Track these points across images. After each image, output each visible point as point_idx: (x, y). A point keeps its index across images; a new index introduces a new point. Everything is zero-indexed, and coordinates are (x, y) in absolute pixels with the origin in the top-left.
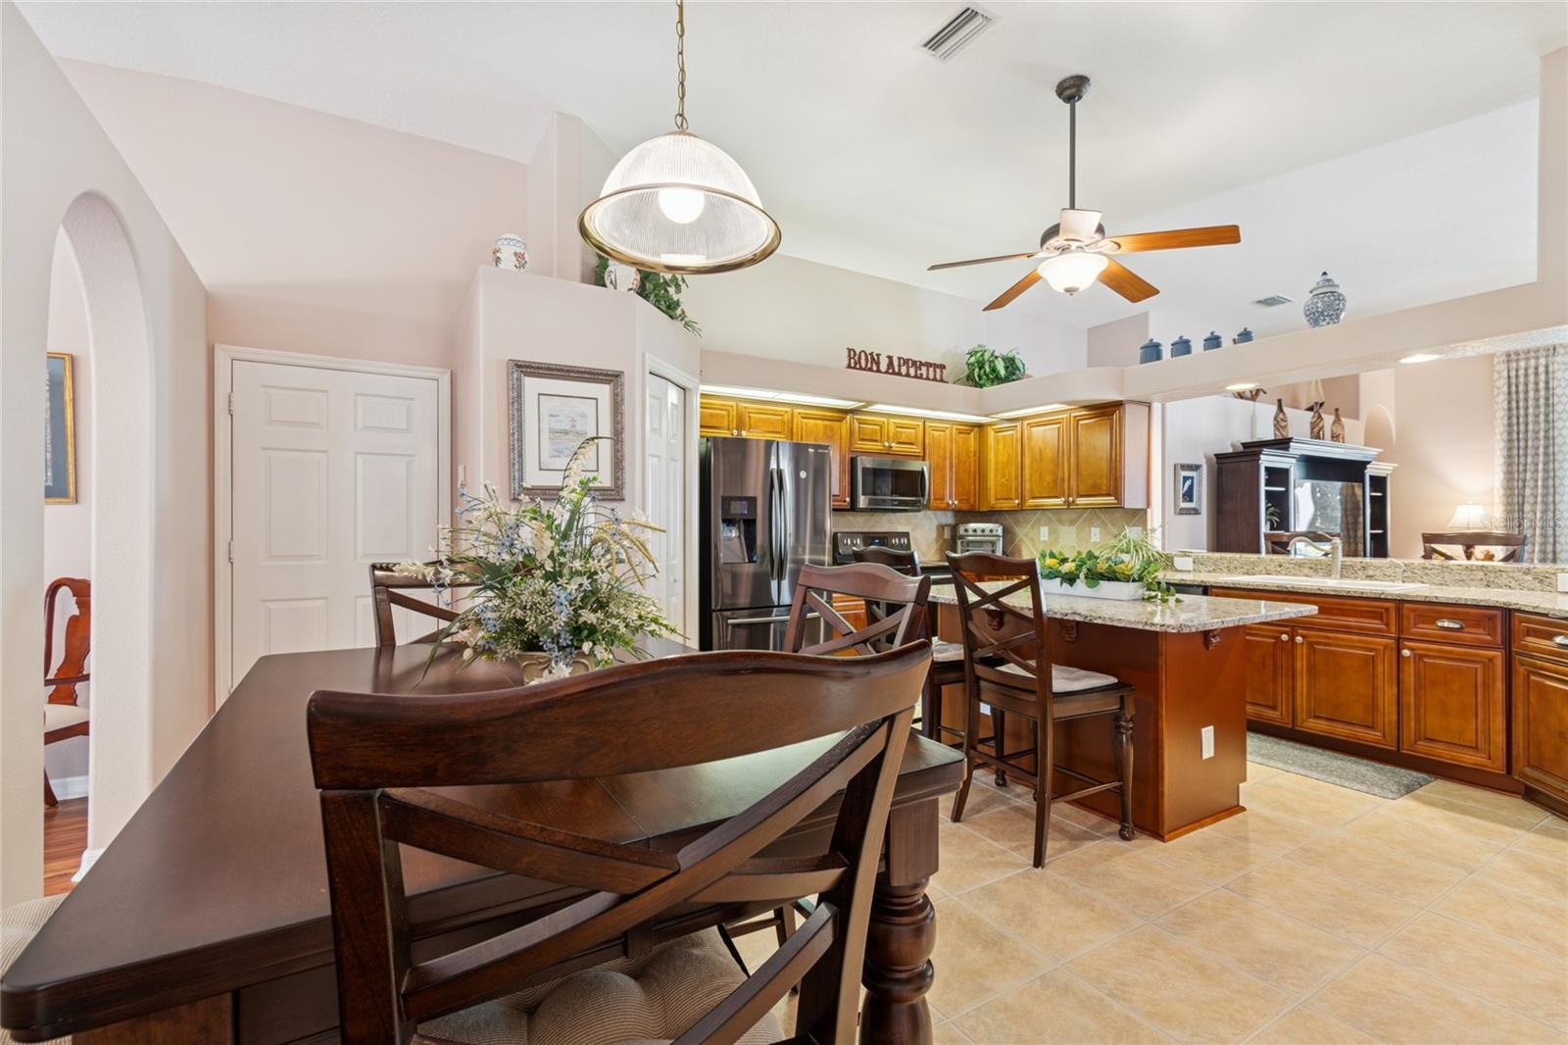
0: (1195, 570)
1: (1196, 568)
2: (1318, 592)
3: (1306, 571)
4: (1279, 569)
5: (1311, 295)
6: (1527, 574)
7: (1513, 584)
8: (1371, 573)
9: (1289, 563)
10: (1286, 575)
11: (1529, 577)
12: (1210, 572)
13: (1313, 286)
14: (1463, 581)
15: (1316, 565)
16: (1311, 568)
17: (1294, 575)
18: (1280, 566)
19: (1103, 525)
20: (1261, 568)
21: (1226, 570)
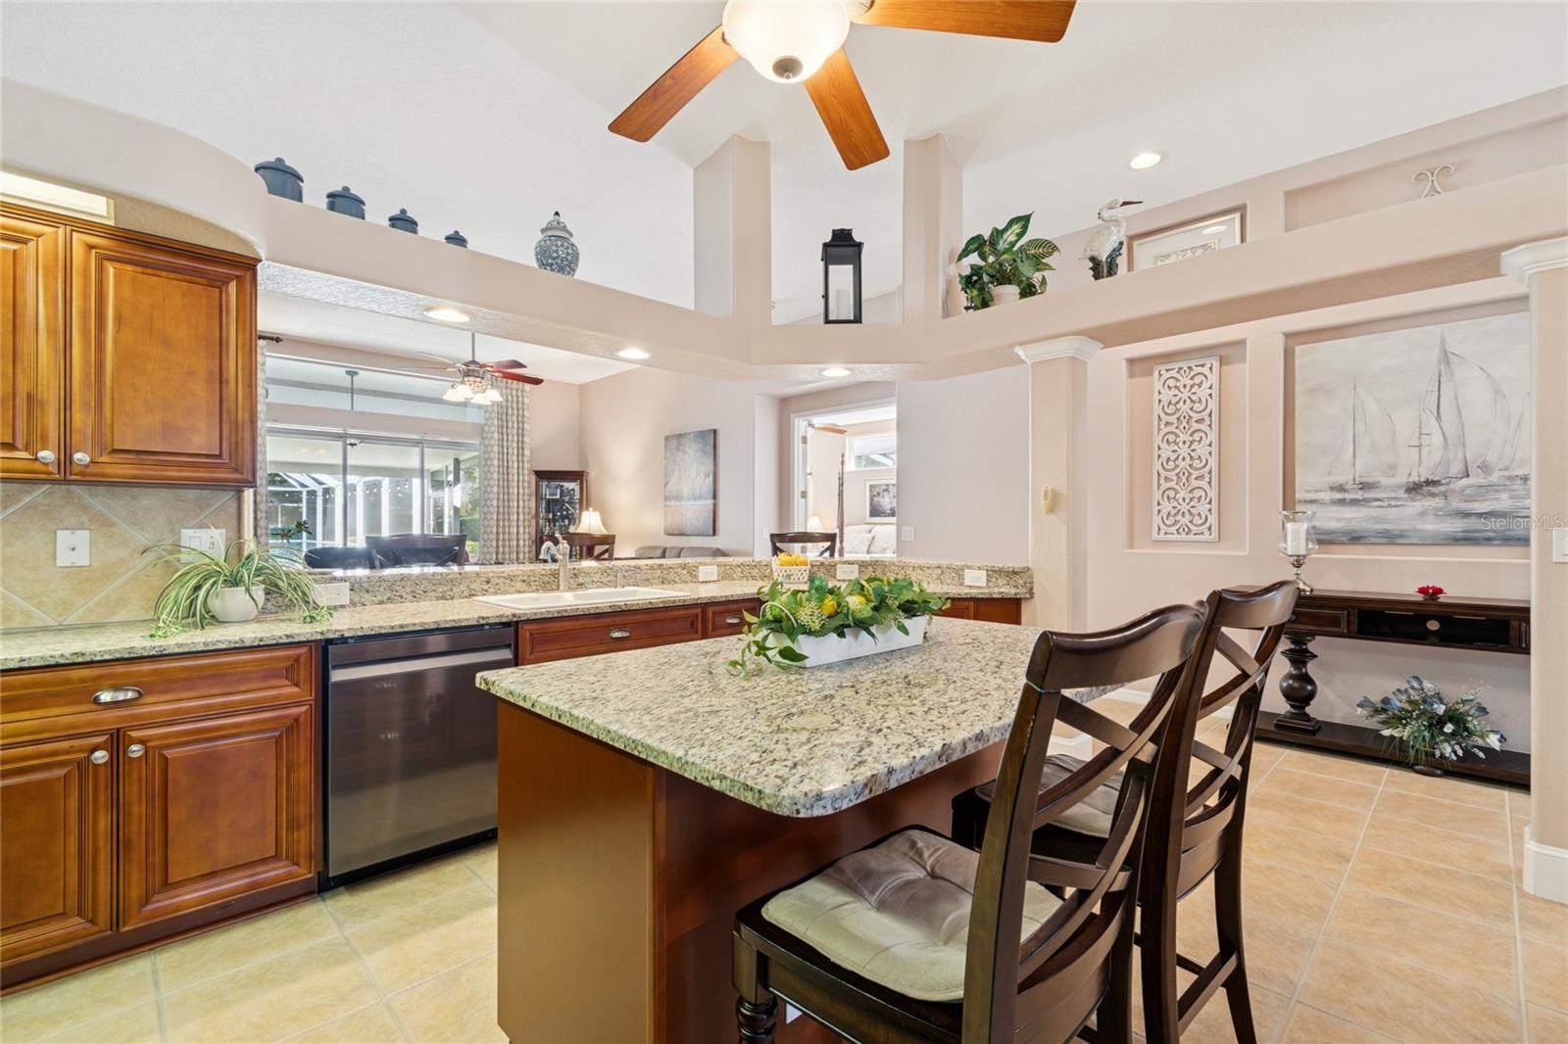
0: (353, 604)
1: (356, 599)
2: (649, 606)
3: (518, 585)
4: (486, 587)
5: (541, 236)
6: (684, 569)
7: (677, 579)
8: (581, 580)
9: (499, 577)
10: (495, 593)
11: (685, 572)
12: (381, 603)
13: (544, 226)
14: (648, 580)
15: (529, 576)
16: (524, 581)
17: (506, 593)
18: (488, 582)
19: (101, 524)
20: (463, 587)
21: (410, 597)
